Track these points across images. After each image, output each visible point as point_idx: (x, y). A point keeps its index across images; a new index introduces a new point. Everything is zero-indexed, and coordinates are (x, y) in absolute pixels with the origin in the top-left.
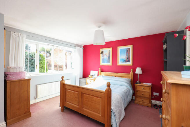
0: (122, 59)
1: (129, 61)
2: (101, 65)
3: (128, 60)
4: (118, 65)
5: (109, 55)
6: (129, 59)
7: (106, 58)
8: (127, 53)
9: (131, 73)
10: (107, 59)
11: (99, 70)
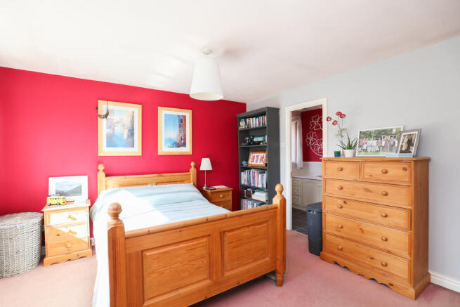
0: (170, 140)
1: (184, 145)
2: (100, 154)
3: (183, 141)
4: (160, 153)
5: (133, 124)
6: (185, 139)
7: (122, 134)
8: (180, 126)
9: (192, 170)
10: (125, 137)
11: (98, 170)
